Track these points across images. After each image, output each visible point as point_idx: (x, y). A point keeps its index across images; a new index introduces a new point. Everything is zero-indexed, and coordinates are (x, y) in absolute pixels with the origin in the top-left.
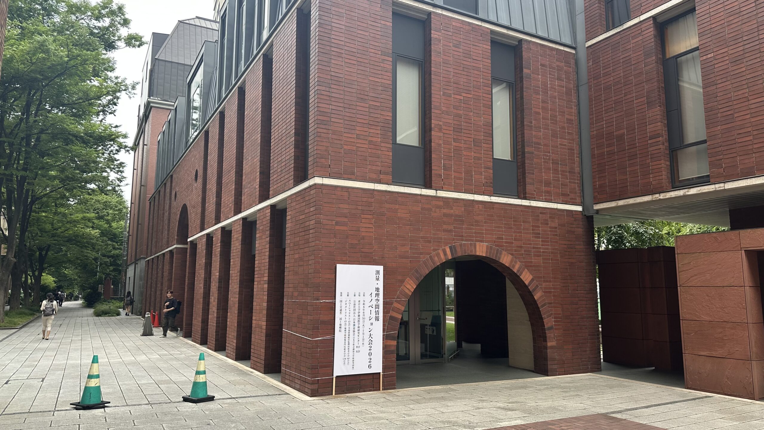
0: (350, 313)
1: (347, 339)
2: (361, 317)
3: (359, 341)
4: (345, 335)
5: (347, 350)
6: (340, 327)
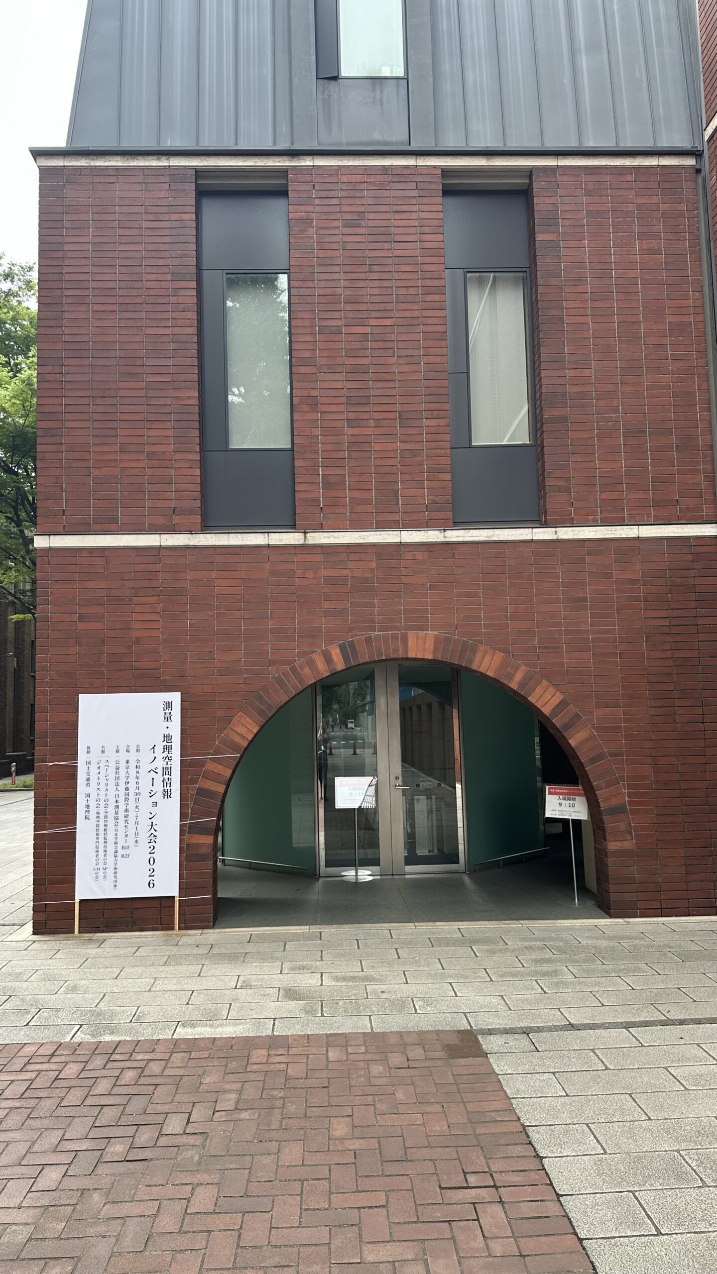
0: (107, 785)
1: (101, 832)
2: (132, 791)
3: (127, 836)
4: (98, 826)
5: (101, 853)
6: (88, 811)
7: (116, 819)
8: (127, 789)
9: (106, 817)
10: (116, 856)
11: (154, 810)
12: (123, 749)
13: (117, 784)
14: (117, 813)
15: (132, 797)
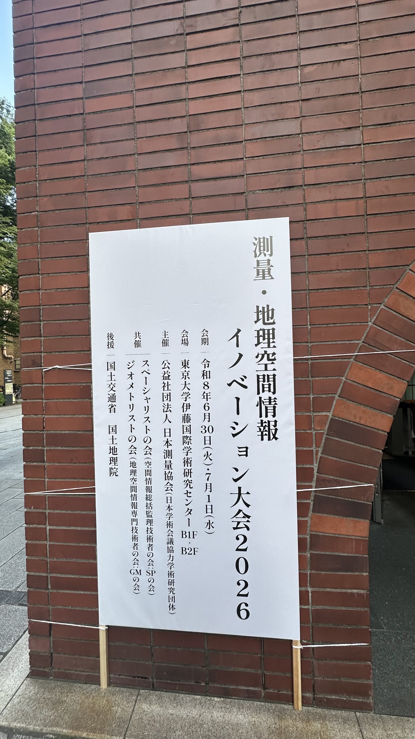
0: (147, 409)
1: (141, 502)
2: (196, 422)
3: (190, 512)
4: (134, 489)
5: (143, 543)
6: (114, 460)
7: (168, 477)
8: (186, 419)
9: (148, 472)
10: (170, 550)
11: (243, 463)
12: (175, 339)
13: (167, 409)
14: (169, 466)
15: (197, 437)
